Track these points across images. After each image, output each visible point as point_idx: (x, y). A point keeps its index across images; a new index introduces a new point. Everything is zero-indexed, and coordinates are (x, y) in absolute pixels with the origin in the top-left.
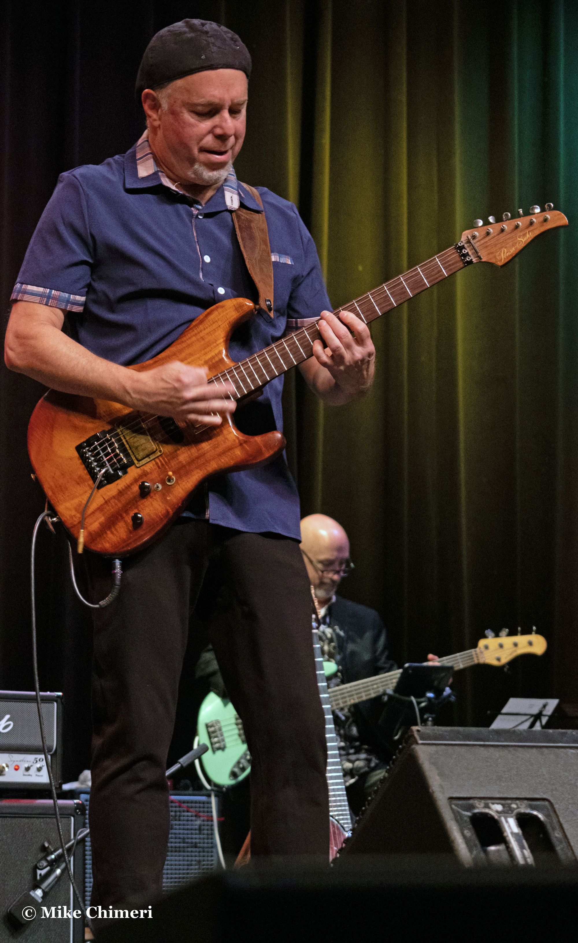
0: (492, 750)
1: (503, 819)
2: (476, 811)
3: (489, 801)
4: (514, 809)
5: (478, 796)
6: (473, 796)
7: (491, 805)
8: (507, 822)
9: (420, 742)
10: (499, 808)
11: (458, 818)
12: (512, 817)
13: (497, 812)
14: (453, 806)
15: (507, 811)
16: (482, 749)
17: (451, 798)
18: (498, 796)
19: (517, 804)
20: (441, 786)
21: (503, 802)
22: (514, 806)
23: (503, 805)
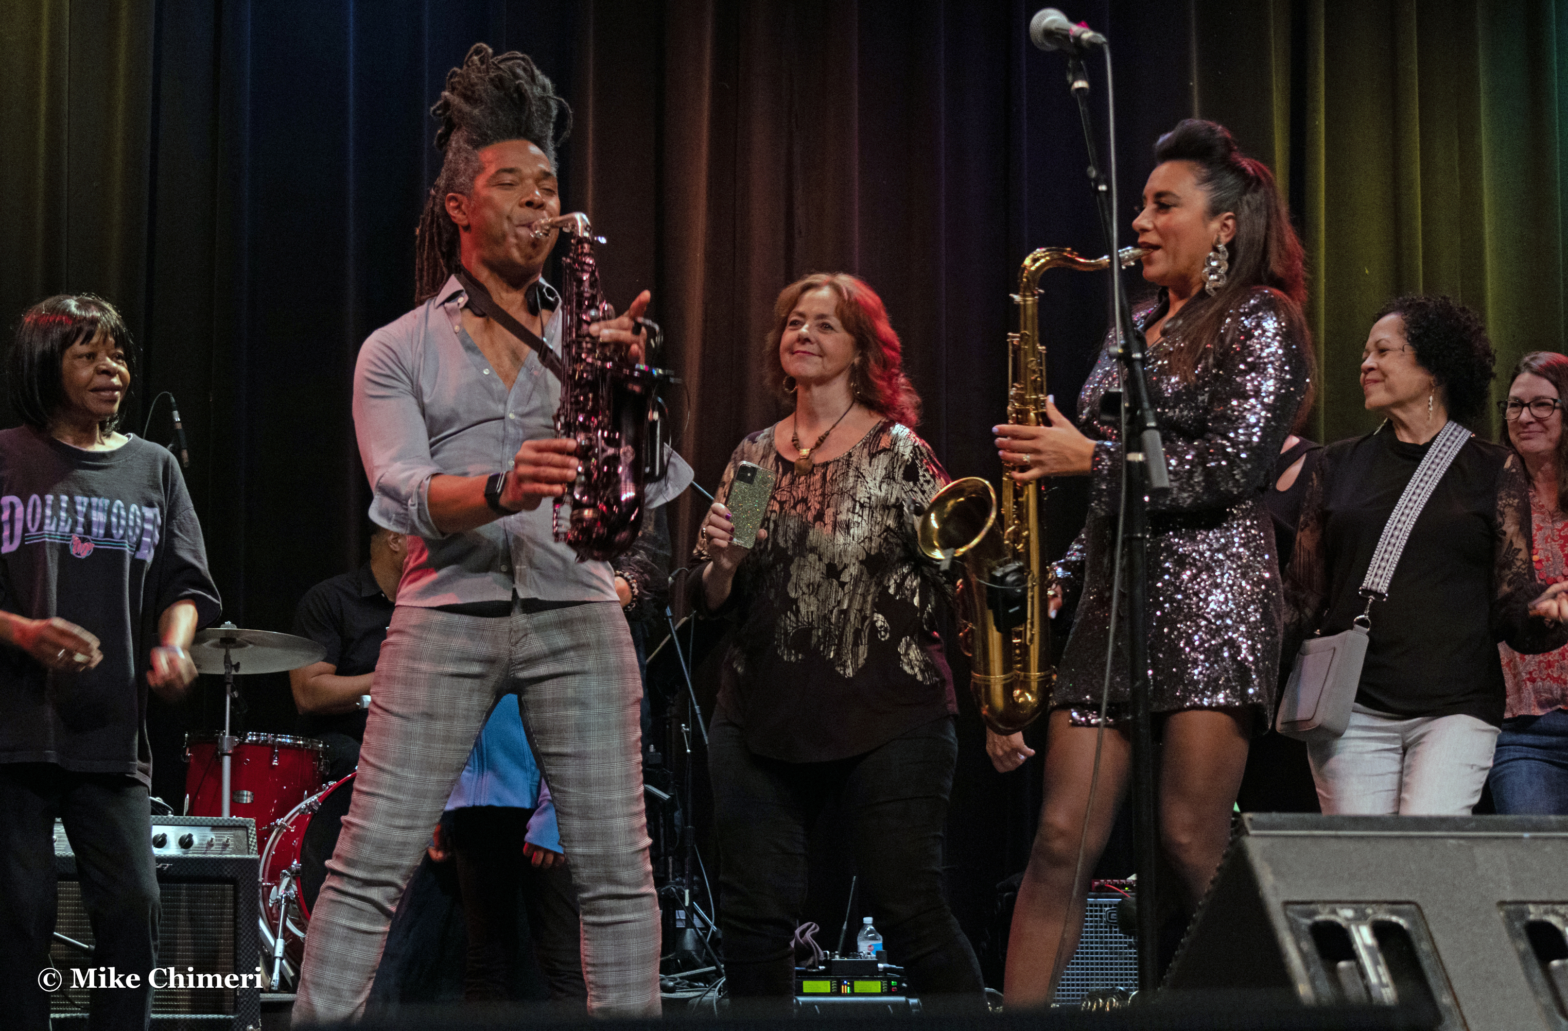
0: (1345, 842)
1: (1353, 928)
2: (1319, 918)
3: (1337, 906)
4: (1369, 915)
5: (1321, 898)
6: (1315, 899)
7: (1338, 910)
8: (1358, 931)
9: (1252, 832)
10: (1349, 913)
11: (1294, 928)
12: (1365, 924)
13: (1347, 919)
14: (1288, 913)
15: (1360, 918)
16: (1333, 840)
17: (1287, 903)
18: (1350, 898)
19: (1373, 909)
20: (1275, 888)
21: (1355, 906)
22: (1369, 911)
23: (1356, 911)
